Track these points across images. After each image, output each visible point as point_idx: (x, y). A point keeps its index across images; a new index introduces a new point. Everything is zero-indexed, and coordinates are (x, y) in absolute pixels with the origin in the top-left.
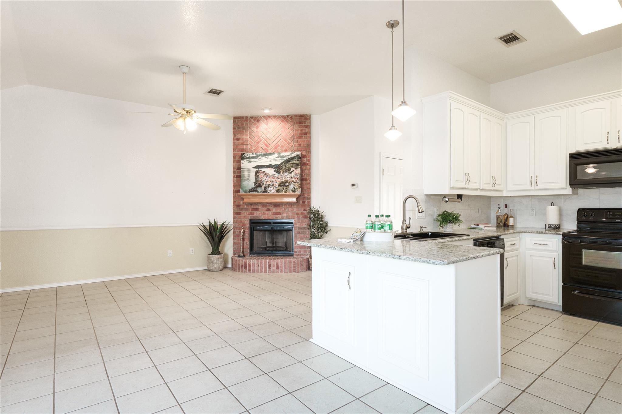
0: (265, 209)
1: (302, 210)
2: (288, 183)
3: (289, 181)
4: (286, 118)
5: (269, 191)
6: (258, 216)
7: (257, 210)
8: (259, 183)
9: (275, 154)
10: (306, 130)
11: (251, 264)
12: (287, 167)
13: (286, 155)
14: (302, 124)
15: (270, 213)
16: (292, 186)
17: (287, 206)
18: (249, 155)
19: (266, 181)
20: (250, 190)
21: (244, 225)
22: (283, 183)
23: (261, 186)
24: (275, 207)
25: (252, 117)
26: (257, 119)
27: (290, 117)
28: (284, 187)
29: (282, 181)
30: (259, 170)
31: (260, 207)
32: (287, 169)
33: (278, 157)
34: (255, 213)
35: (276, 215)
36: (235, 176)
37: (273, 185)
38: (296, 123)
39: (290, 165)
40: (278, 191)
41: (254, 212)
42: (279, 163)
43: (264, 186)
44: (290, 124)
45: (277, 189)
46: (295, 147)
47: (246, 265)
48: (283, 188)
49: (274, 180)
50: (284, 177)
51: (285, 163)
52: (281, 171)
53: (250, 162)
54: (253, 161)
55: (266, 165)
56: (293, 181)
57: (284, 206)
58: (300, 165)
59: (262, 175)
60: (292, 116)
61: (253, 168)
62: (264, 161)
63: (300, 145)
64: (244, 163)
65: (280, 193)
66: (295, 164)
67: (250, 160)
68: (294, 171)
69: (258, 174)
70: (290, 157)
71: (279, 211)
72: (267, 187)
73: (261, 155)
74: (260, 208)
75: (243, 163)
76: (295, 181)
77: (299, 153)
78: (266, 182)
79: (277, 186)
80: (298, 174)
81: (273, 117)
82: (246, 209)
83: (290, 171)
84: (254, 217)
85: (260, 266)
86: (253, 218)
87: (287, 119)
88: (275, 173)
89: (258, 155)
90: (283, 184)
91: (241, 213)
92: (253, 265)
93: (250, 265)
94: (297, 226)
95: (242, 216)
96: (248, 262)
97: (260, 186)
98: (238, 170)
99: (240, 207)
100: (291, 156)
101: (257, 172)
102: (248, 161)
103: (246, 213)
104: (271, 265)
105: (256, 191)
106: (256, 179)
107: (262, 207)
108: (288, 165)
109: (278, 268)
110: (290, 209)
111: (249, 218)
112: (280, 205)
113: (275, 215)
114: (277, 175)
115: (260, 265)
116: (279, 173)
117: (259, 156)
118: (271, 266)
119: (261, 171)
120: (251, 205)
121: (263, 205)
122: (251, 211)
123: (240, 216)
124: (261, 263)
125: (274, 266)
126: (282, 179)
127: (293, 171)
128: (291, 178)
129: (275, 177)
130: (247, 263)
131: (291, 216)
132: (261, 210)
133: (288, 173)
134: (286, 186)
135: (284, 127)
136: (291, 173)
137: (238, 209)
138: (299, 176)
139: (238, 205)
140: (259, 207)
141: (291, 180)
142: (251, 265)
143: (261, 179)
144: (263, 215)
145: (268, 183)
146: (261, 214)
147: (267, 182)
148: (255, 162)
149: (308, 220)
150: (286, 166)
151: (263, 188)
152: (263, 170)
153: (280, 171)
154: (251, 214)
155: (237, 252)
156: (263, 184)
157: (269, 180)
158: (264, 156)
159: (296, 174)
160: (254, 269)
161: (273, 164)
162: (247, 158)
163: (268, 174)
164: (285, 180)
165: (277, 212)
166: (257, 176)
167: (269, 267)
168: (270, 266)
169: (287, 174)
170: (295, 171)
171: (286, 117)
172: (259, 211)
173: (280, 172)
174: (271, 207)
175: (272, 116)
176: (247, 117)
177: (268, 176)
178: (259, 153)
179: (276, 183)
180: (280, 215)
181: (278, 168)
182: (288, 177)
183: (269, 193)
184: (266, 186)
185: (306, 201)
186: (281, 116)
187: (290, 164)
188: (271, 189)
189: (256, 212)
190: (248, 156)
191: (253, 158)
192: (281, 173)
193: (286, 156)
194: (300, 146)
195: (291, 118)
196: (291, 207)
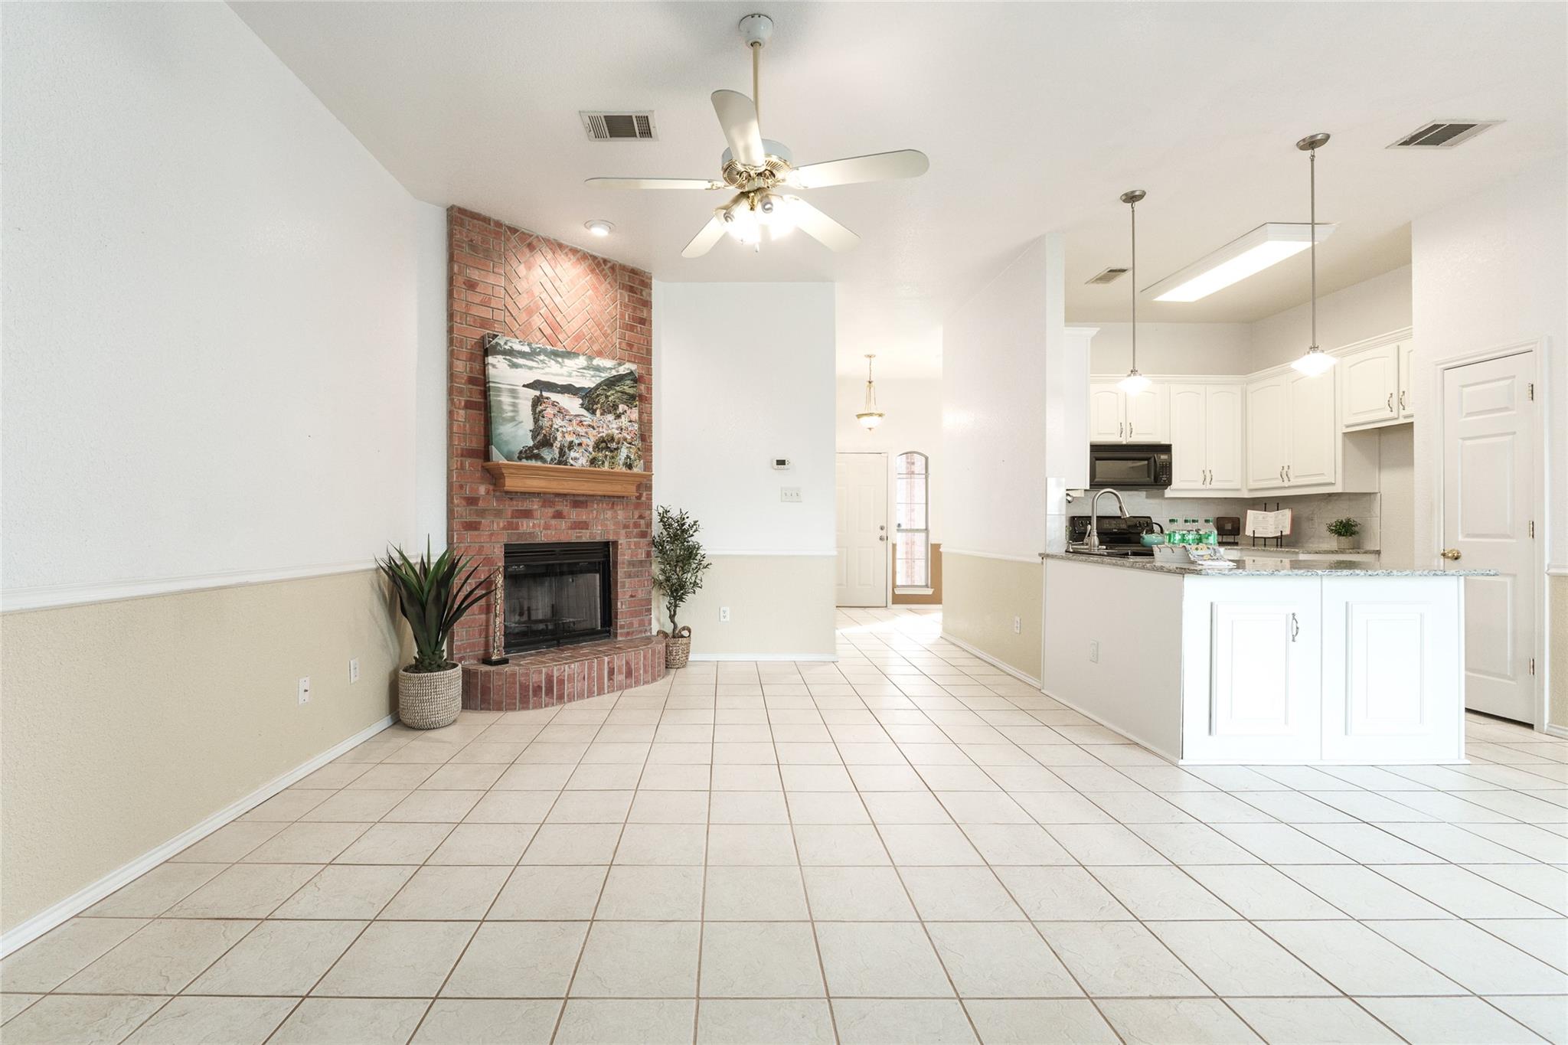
0: (550, 511)
1: (636, 517)
2: (614, 444)
3: (616, 437)
4: (601, 265)
5: (571, 461)
6: (530, 533)
7: (527, 514)
8: (545, 435)
9: (580, 357)
10: (642, 311)
11: (564, 676)
12: (610, 399)
13: (605, 365)
14: (636, 294)
15: (563, 524)
16: (624, 452)
17: (602, 504)
18: (509, 344)
19: (564, 431)
20: (521, 452)
21: (488, 561)
22: (603, 441)
23: (552, 445)
24: (576, 507)
25: (514, 230)
26: (530, 242)
27: (609, 265)
28: (607, 453)
29: (601, 435)
30: (541, 395)
31: (535, 507)
32: (611, 405)
33: (587, 368)
34: (522, 525)
35: (578, 531)
36: (463, 404)
37: (580, 444)
38: (623, 287)
39: (616, 395)
40: (593, 461)
41: (520, 520)
42: (592, 385)
43: (557, 444)
44: (609, 283)
45: (591, 457)
46: (620, 348)
47: (552, 682)
48: (606, 456)
49: (581, 430)
50: (605, 426)
51: (605, 387)
52: (597, 408)
53: (514, 366)
54: (524, 365)
55: (560, 384)
56: (625, 439)
57: (595, 506)
58: (637, 398)
59: (550, 411)
60: (614, 265)
61: (524, 386)
62: (554, 372)
63: (630, 346)
64: (498, 365)
65: (599, 467)
66: (626, 393)
67: (515, 360)
68: (625, 411)
69: (540, 408)
70: (614, 373)
71: (584, 517)
72: (567, 450)
73: (543, 351)
74: (536, 510)
75: (494, 366)
76: (630, 441)
77: (633, 367)
78: (563, 433)
79: (591, 449)
80: (635, 422)
81: (570, 250)
82: (495, 510)
83: (618, 412)
84: (520, 535)
85: (588, 678)
86: (518, 540)
87: (603, 270)
88: (583, 412)
89: (535, 349)
90: (604, 445)
91: (480, 523)
92: (571, 679)
93: (561, 682)
94: (626, 557)
95: (482, 533)
96: (556, 674)
97: (547, 443)
98: (470, 384)
99: (477, 504)
100: (618, 372)
101: (537, 402)
102: (509, 361)
103: (495, 525)
104: (614, 668)
105: (538, 457)
106: (536, 421)
107: (542, 507)
108: (613, 394)
109: (629, 674)
110: (609, 514)
111: (504, 539)
112: (586, 501)
113: (575, 529)
114: (588, 418)
115: (589, 674)
116: (594, 412)
117: (539, 354)
118: (614, 674)
119: (547, 398)
120: (511, 499)
121: (544, 501)
122: (512, 518)
123: (476, 533)
124: (590, 668)
125: (620, 672)
126: (601, 429)
127: (623, 414)
128: (622, 429)
129: (584, 423)
130: (553, 676)
131: (611, 532)
132: (538, 514)
133: (613, 417)
134: (611, 451)
135: (595, 288)
136: (618, 417)
137: (470, 510)
138: (636, 426)
139: (473, 498)
140: (535, 505)
141: (620, 435)
142: (564, 680)
143: (550, 423)
144: (544, 529)
145: (569, 438)
146: (539, 526)
147: (566, 435)
148: (531, 368)
149: (647, 543)
150: (607, 397)
151: (557, 451)
152: (554, 397)
153: (595, 407)
154: (510, 526)
155: (468, 651)
156: (556, 438)
157: (570, 429)
158: (552, 357)
159: (630, 421)
160: (572, 690)
161: (577, 386)
162: (505, 353)
163: (567, 411)
164: (607, 435)
165: (580, 522)
166: (537, 416)
167: (608, 677)
168: (611, 672)
169: (610, 417)
170: (628, 412)
171: (601, 261)
172: (533, 518)
173: (596, 410)
174: (565, 509)
175: (568, 247)
176: (498, 224)
177: (567, 417)
178: (539, 346)
179: (588, 440)
180: (587, 529)
181: (590, 399)
182: (615, 426)
183: (572, 465)
184: (564, 446)
185: (644, 494)
186: (591, 256)
187: (617, 392)
188: (577, 455)
189: (525, 521)
190: (507, 347)
191: (523, 355)
192: (598, 412)
193: (605, 369)
194: (631, 349)
195: (613, 268)
196: (612, 508)
